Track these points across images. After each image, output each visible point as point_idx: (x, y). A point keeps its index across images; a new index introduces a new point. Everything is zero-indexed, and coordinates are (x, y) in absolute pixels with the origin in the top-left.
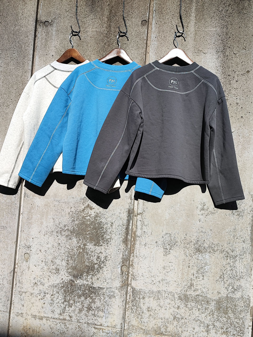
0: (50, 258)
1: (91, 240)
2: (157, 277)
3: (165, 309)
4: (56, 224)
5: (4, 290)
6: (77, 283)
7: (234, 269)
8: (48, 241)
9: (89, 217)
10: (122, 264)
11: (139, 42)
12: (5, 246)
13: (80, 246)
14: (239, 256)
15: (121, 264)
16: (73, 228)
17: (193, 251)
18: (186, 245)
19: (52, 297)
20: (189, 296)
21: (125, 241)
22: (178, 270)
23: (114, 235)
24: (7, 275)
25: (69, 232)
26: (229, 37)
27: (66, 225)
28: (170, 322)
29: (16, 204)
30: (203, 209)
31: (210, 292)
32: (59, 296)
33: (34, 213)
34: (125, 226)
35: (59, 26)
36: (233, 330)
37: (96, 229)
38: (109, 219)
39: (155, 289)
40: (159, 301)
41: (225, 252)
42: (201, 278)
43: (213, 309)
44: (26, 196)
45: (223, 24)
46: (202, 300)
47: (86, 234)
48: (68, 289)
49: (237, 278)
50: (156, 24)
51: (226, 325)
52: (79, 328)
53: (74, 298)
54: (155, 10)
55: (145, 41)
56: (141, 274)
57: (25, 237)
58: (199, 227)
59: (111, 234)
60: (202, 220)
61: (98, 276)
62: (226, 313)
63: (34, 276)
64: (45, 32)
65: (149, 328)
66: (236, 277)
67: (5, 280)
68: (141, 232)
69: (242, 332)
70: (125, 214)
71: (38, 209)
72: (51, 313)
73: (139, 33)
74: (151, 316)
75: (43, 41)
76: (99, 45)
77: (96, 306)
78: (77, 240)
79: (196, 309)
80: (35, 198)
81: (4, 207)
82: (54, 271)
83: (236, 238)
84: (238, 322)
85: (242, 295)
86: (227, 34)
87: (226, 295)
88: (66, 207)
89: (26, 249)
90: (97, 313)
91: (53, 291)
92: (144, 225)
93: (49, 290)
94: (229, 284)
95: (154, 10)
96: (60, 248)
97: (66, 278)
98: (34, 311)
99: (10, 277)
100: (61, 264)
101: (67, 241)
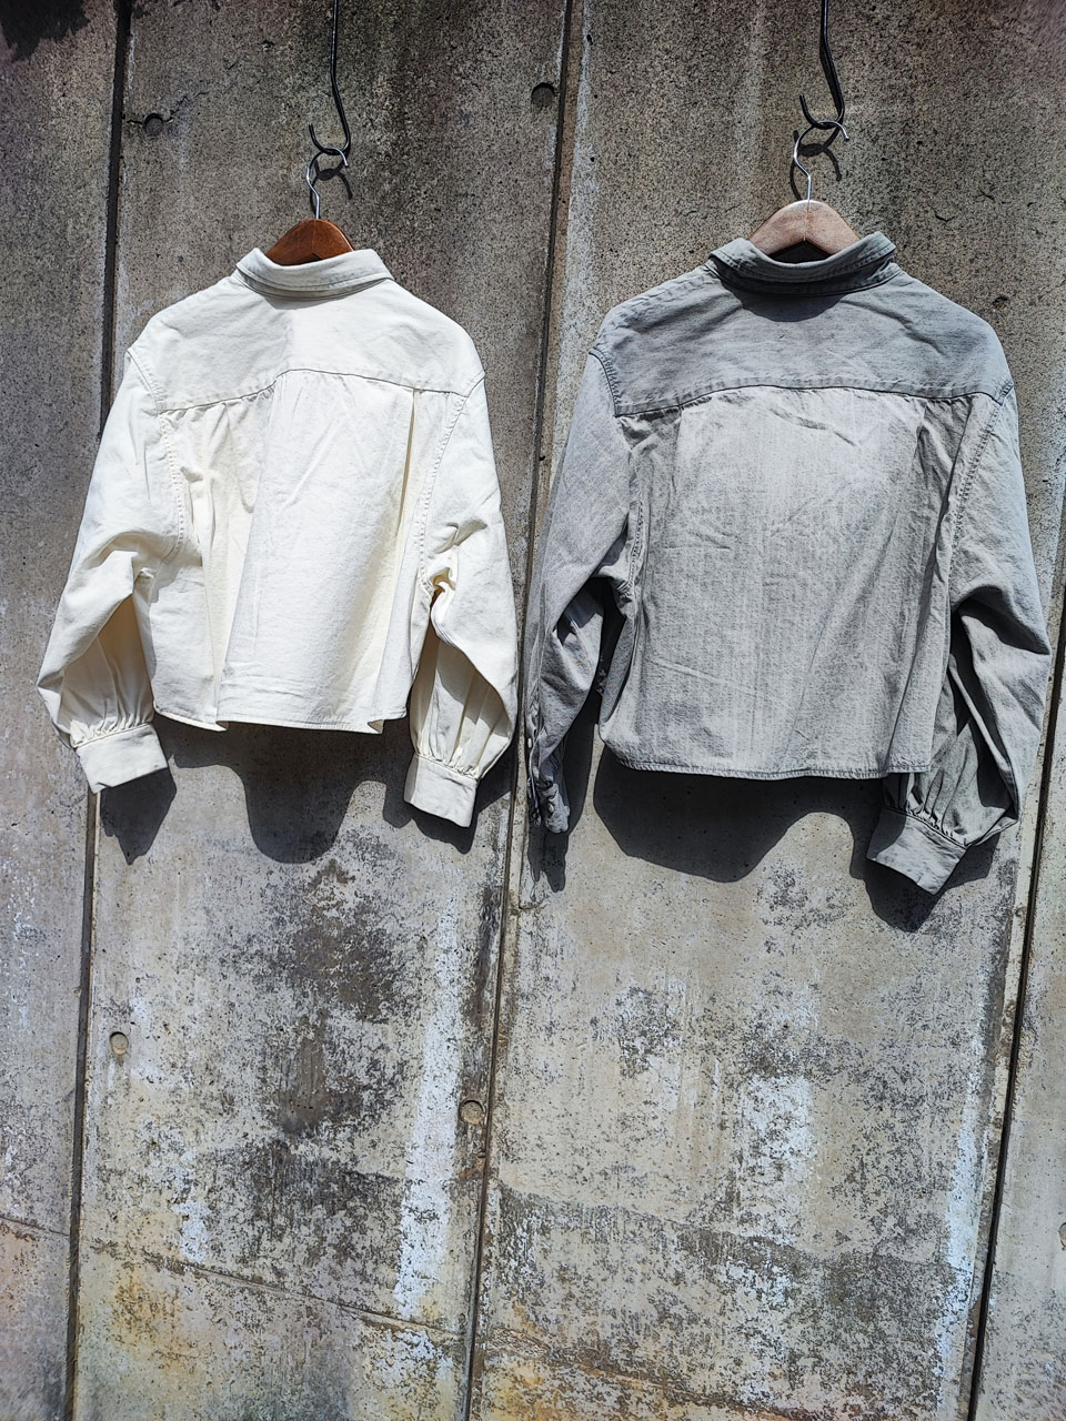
0: (201, 1054)
1: (348, 996)
2: (595, 1156)
3: (627, 1281)
4: (218, 932)
5: (49, 1157)
6: (298, 1152)
7: (906, 1148)
8: (190, 991)
9: (334, 909)
10: (464, 1098)
11: (522, 183)
12: (44, 1004)
13: (305, 1016)
14: (930, 1099)
15: (458, 1095)
16: (277, 949)
17: (740, 1065)
18: (711, 1039)
19: (213, 1196)
20: (720, 1237)
21: (474, 1009)
22: (677, 1132)
23: (431, 984)
24: (57, 1107)
25: (266, 965)
26: (919, 143)
27: (254, 936)
28: (647, 1328)
29: (72, 849)
30: (782, 900)
31: (808, 1230)
32: (236, 1194)
33: (138, 887)
35: (200, 130)
36: (894, 1381)
37: (361, 957)
38: (413, 924)
39: (588, 1200)
40: (604, 1246)
41: (872, 1081)
42: (771, 1173)
43: (816, 1296)
44: (106, 822)
45: (893, 82)
46: (775, 1262)
47: (327, 975)
48: (267, 1172)
49: (920, 1187)
50: (596, 97)
51: (868, 1360)
52: (312, 1317)
53: (289, 1207)
54: (589, 38)
55: (548, 181)
56: (532, 1139)
57: (110, 973)
58: (767, 973)
59: (420, 979)
60: (781, 945)
61: (375, 1133)
62: (869, 1318)
63: (148, 1116)
64: (148, 163)
65: (564, 1341)
66: (917, 1183)
67: (48, 1124)
68: (532, 977)
69: (929, 1392)
70: (470, 907)
71: (153, 870)
72: (210, 1251)
73: (523, 141)
74: (574, 1301)
75: (144, 198)
77: (367, 1244)
78: (294, 995)
79: (749, 1289)
80: (139, 828)
81: (32, 860)
82: (216, 1104)
83: (920, 1024)
84: (915, 1353)
85: (936, 1254)
86: (907, 128)
87: (871, 1250)
88: (252, 869)
89: (117, 1017)
90: (374, 1270)
91: (215, 1176)
92: (544, 950)
93: (201, 1173)
94: (887, 1207)
95: (585, 33)
96: (236, 1020)
97: (260, 1132)
98: (154, 1240)
99: (66, 1114)
100: (239, 1082)
101: (259, 998)
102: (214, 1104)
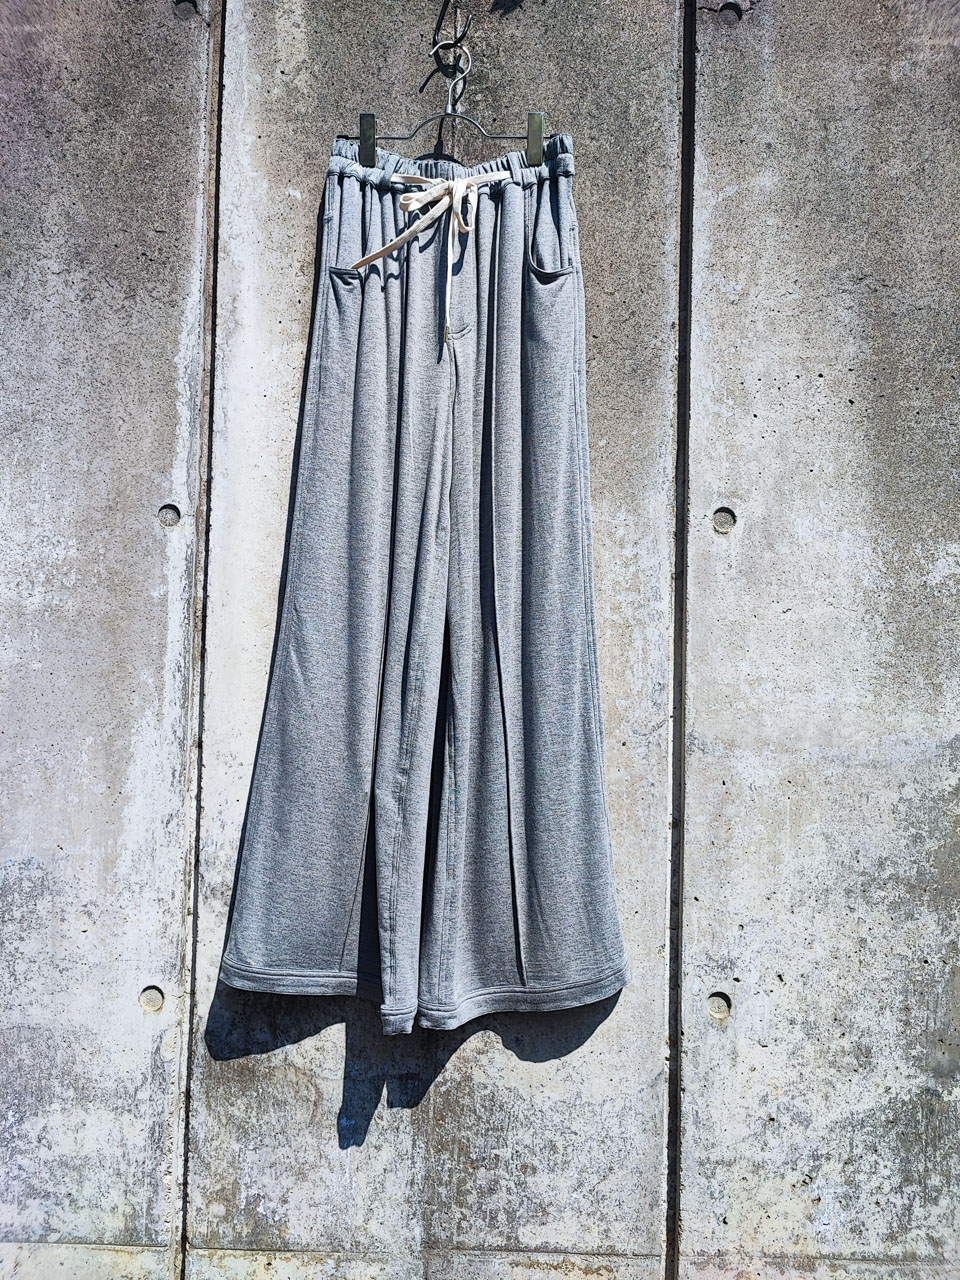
0: (828, 1003)
4: (841, 859)
5: (632, 1161)
6: (951, 1098)
8: (809, 931)
13: (953, 942)
16: (915, 870)
19: (850, 1168)
24: (640, 1096)
25: (902, 890)
27: (886, 859)
29: (653, 785)
32: (880, 1160)
33: (737, 819)
35: (785, 23)
44: (694, 747)
48: (916, 1127)
53: (945, 1163)
57: (704, 923)
63: (763, 1087)
64: (726, 50)
67: (629, 1119)
71: (756, 798)
72: (849, 1235)
75: (722, 84)
78: (939, 919)
80: (737, 752)
82: (851, 1058)
88: (878, 784)
89: (716, 974)
93: (833, 1144)
96: (868, 957)
97: (905, 1083)
98: (775, 1236)
99: (653, 1103)
100: (878, 1029)
101: (896, 928)
102: (847, 1059)
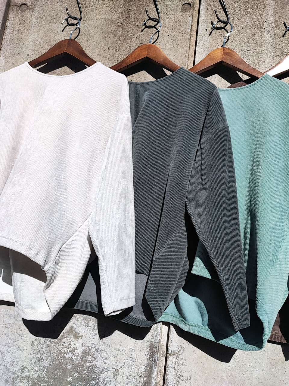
9: (70, 353)
11: (177, 36)
27: (25, 367)
34: (142, 379)
35: (43, 10)
37: (83, 380)
38: (112, 362)
50: (208, 9)
55: (188, 36)
70: (142, 353)
73: (178, 22)
75: (15, 32)
76: (107, 39)
92: (181, 378)
